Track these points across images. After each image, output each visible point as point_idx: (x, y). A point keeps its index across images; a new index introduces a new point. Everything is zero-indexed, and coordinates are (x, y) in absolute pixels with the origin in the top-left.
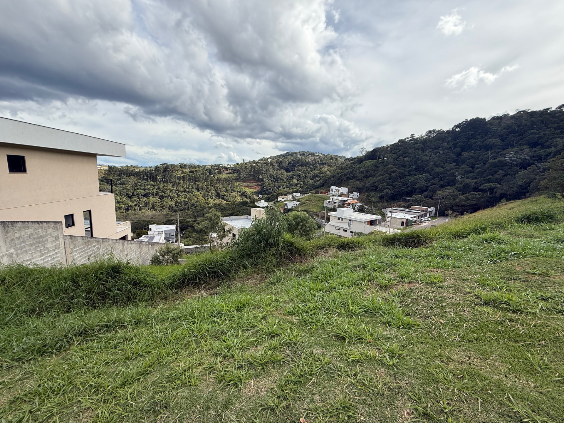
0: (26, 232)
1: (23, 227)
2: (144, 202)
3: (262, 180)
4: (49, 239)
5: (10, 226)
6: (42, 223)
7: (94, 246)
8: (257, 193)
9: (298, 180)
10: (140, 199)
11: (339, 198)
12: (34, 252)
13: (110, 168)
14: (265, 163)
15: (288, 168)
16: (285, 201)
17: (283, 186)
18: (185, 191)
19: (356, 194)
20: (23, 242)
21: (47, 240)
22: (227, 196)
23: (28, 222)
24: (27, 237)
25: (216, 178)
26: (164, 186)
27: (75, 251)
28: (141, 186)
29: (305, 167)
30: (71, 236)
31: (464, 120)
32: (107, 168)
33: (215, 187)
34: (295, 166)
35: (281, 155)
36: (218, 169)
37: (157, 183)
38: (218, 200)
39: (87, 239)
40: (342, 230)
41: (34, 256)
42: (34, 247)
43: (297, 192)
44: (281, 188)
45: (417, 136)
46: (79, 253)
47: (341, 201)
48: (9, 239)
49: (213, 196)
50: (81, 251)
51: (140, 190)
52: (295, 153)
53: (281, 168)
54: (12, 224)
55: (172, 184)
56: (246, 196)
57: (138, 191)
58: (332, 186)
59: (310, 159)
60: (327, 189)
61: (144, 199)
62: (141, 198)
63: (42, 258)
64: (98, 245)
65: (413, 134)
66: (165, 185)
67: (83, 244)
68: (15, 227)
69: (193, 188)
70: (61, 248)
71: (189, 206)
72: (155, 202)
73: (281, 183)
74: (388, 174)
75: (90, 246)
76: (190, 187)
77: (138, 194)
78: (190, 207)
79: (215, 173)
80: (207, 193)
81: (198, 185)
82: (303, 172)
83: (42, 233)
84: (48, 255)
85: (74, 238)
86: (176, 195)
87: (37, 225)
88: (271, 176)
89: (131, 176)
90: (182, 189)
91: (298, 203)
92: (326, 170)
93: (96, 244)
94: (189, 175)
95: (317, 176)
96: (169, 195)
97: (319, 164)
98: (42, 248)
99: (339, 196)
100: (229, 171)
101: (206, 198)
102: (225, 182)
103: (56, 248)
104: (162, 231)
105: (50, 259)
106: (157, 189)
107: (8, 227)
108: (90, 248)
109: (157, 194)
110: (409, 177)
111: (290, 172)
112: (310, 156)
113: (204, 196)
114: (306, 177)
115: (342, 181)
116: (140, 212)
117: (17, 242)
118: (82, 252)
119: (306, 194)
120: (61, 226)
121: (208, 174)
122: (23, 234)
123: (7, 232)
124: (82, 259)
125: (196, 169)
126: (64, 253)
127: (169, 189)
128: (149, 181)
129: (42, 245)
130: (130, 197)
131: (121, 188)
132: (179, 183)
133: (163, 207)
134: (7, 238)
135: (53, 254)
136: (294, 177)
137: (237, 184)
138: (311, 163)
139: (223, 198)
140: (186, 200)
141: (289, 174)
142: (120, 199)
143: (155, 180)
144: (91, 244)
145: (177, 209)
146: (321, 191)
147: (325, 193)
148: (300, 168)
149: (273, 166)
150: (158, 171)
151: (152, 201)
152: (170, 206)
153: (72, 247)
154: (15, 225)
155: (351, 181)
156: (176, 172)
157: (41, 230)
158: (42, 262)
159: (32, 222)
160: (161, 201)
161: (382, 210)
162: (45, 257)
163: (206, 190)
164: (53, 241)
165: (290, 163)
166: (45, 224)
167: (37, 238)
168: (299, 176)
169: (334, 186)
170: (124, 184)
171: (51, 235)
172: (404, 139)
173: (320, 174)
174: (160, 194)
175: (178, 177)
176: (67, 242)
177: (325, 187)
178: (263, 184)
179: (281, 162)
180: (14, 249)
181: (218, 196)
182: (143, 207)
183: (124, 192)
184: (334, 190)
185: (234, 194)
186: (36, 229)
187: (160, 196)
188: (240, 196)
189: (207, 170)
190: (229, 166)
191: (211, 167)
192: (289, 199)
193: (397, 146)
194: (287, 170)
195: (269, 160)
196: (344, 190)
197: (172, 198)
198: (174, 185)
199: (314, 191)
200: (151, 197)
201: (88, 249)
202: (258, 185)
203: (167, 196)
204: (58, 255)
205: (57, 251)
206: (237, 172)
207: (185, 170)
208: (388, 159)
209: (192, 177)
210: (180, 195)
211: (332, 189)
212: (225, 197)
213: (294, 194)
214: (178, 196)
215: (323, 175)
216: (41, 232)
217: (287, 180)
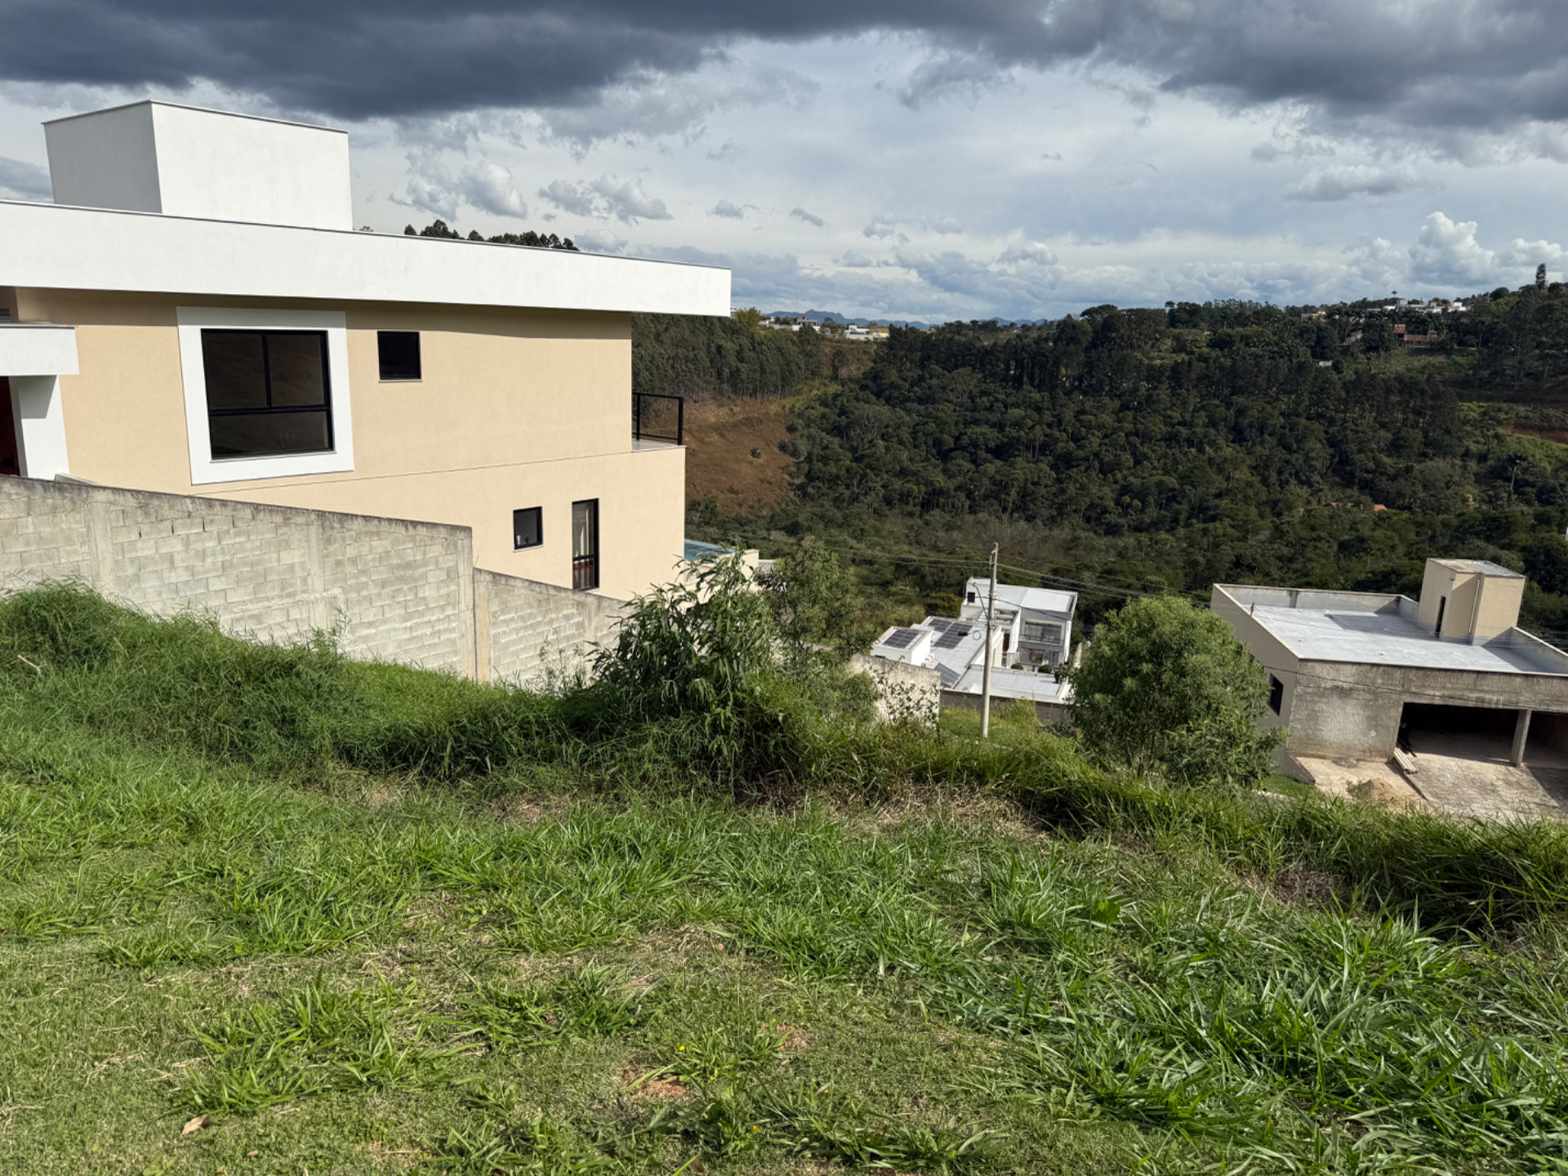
0: (371, 548)
1: (367, 533)
2: (992, 478)
4: (430, 575)
5: (337, 525)
6: (415, 527)
7: (567, 617)
10: (978, 466)
12: (389, 605)
13: (894, 330)
18: (1171, 439)
20: (364, 572)
21: (424, 576)
22: (1394, 478)
23: (379, 519)
24: (374, 560)
25: (1349, 375)
26: (1082, 412)
27: (505, 621)
28: (990, 409)
30: (494, 575)
32: (885, 335)
33: (1331, 421)
36: (1366, 328)
37: (1053, 398)
38: (1338, 493)
39: (544, 591)
41: (387, 615)
42: (388, 590)
46: (517, 630)
48: (332, 559)
49: (1312, 469)
50: (521, 624)
51: (985, 429)
54: (341, 522)
55: (1117, 403)
56: (1520, 486)
57: (978, 430)
61: (993, 467)
62: (986, 461)
63: (408, 624)
64: (580, 614)
66: (1088, 405)
67: (530, 606)
68: (348, 530)
69: (1212, 423)
70: (463, 607)
71: (1178, 512)
72: (1034, 484)
75: (553, 616)
76: (1202, 418)
77: (974, 444)
78: (1182, 517)
79: (1346, 351)
80: (1281, 454)
81: (1241, 412)
83: (414, 555)
84: (426, 619)
85: (503, 581)
86: (1127, 458)
87: (403, 530)
89: (963, 365)
90: (1159, 428)
93: (574, 611)
94: (1206, 360)
96: (1097, 455)
98: (410, 597)
100: (1432, 335)
101: (1274, 478)
102: (1394, 399)
103: (449, 604)
104: (1015, 613)
105: (428, 631)
106: (1049, 426)
107: (333, 528)
108: (552, 621)
109: (1045, 449)
113: (1266, 467)
116: (970, 518)
117: (350, 569)
118: (525, 628)
120: (466, 542)
121: (1304, 353)
122: (365, 550)
123: (328, 541)
124: (522, 649)
125: (1248, 330)
126: (470, 621)
127: (1101, 427)
128: (1027, 387)
129: (410, 589)
130: (944, 456)
131: (919, 415)
132: (1149, 398)
133: (1060, 508)
134: (327, 556)
135: (439, 620)
137: (1471, 409)
139: (1367, 487)
140: (1172, 481)
142: (911, 460)
143: (1048, 382)
144: (557, 609)
145: (1122, 521)
150: (1072, 340)
151: (1021, 477)
152: (1092, 506)
153: (494, 608)
154: (348, 524)
156: (1148, 347)
157: (411, 545)
158: (407, 636)
159: (390, 520)
160: (1059, 481)
162: (417, 624)
163: (1282, 437)
164: (442, 581)
166: (422, 530)
167: (398, 567)
170: (934, 401)
171: (437, 563)
174: (1060, 447)
175: (1151, 368)
176: (481, 589)
180: (341, 587)
181: (1343, 471)
182: (986, 497)
183: (925, 435)
185: (1440, 466)
186: (396, 542)
187: (1058, 458)
188: (1479, 479)
189: (1303, 332)
190: (1437, 310)
191: (1329, 316)
197: (1106, 470)
198: (1125, 407)
200: (1019, 459)
201: (545, 624)
203: (1086, 459)
204: (454, 625)
205: (449, 611)
206: (1485, 343)
207: (1188, 334)
209: (1221, 368)
210: (1146, 457)
212: (1383, 483)
214: (1138, 462)
216: (410, 553)
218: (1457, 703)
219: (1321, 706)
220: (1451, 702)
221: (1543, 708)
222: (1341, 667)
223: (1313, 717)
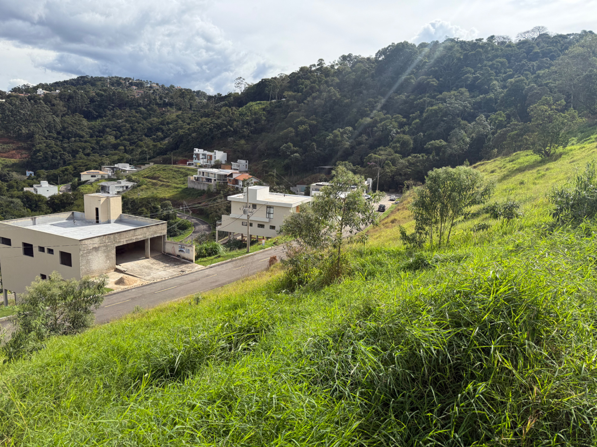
3: (30, 136)
8: (21, 168)
9: (116, 138)
11: (215, 170)
14: (30, 99)
15: (90, 112)
16: (98, 180)
17: (84, 149)
19: (243, 163)
29: (128, 110)
31: (391, 44)
34: (106, 107)
35: (65, 82)
40: (255, 225)
43: (120, 161)
44: (81, 154)
45: (327, 64)
47: (220, 176)
52: (100, 79)
53: (74, 112)
58: (197, 150)
59: (136, 93)
60: (187, 153)
65: (322, 60)
73: (79, 144)
74: (292, 126)
82: (126, 121)
88: (49, 127)
91: (130, 184)
92: (174, 116)
95: (158, 130)
97: (159, 105)
99: (213, 167)
110: (324, 132)
111: (95, 119)
112: (135, 87)
114: (133, 130)
115: (212, 138)
119: (144, 164)
136: (108, 130)
138: (141, 102)
141: (93, 123)
146: (175, 158)
147: (184, 162)
148: (118, 112)
149: (54, 105)
155: (230, 139)
161: (291, 188)
165: (92, 100)
168: (118, 128)
169: (199, 148)
172: (308, 66)
173: (164, 125)
177: (179, 150)
178: (33, 146)
179: (70, 97)
184: (201, 156)
192: (106, 177)
193: (299, 77)
194: (88, 116)
195: (40, 91)
196: (220, 155)
199: (158, 159)
202: (19, 148)
208: (288, 101)
211: (198, 155)
213: (116, 166)
215: (171, 126)
217: (91, 136)
218: (131, 242)
219: (90, 257)
220: (129, 242)
221: (152, 236)
222: (93, 239)
223: (88, 262)
